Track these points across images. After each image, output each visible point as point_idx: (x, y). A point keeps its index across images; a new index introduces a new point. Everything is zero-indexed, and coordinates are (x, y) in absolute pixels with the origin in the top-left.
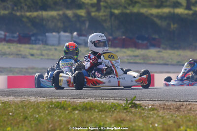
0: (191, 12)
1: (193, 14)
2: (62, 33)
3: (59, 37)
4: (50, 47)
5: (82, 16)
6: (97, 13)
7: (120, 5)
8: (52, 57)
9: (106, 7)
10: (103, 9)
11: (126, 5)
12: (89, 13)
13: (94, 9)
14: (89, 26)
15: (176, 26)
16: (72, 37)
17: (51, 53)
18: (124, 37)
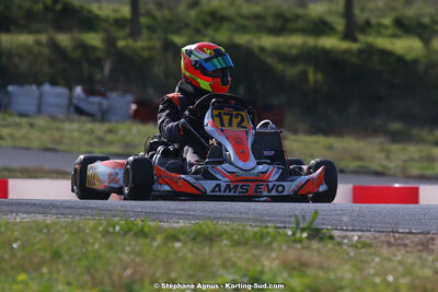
0: (355, 46)
1: (361, 52)
2: (47, 88)
3: (41, 96)
4: (18, 120)
5: (94, 49)
6: (130, 42)
7: (187, 25)
8: (23, 144)
9: (151, 29)
10: (145, 34)
11: (200, 26)
12: (110, 42)
13: (122, 33)
14: (112, 71)
15: (319, 76)
16: (71, 98)
17: (20, 133)
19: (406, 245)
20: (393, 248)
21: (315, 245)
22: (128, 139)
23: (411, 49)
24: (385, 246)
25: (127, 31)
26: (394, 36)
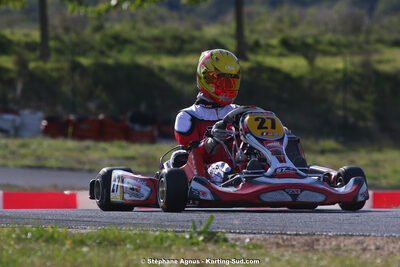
0: (246, 65)
1: (251, 70)
5: (7, 70)
6: (41, 64)
7: (92, 48)
9: (59, 52)
10: (53, 56)
11: (105, 49)
12: (22, 64)
13: (32, 56)
14: (24, 91)
18: (101, 117)
19: (293, 246)
20: (282, 249)
21: (211, 247)
22: (39, 152)
23: (296, 66)
24: (274, 247)
25: (38, 53)
26: (281, 55)
